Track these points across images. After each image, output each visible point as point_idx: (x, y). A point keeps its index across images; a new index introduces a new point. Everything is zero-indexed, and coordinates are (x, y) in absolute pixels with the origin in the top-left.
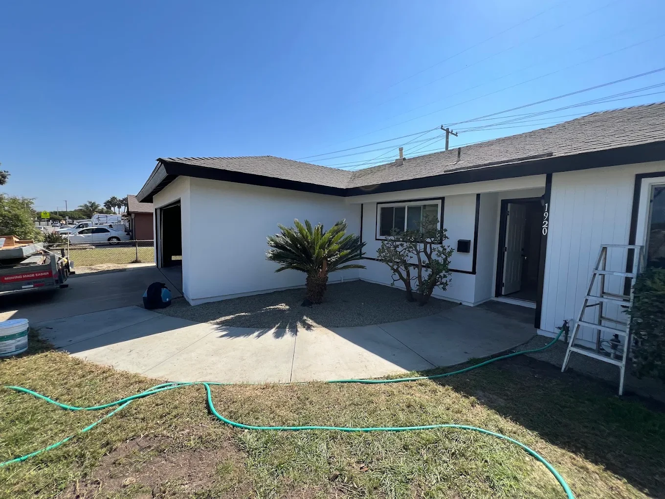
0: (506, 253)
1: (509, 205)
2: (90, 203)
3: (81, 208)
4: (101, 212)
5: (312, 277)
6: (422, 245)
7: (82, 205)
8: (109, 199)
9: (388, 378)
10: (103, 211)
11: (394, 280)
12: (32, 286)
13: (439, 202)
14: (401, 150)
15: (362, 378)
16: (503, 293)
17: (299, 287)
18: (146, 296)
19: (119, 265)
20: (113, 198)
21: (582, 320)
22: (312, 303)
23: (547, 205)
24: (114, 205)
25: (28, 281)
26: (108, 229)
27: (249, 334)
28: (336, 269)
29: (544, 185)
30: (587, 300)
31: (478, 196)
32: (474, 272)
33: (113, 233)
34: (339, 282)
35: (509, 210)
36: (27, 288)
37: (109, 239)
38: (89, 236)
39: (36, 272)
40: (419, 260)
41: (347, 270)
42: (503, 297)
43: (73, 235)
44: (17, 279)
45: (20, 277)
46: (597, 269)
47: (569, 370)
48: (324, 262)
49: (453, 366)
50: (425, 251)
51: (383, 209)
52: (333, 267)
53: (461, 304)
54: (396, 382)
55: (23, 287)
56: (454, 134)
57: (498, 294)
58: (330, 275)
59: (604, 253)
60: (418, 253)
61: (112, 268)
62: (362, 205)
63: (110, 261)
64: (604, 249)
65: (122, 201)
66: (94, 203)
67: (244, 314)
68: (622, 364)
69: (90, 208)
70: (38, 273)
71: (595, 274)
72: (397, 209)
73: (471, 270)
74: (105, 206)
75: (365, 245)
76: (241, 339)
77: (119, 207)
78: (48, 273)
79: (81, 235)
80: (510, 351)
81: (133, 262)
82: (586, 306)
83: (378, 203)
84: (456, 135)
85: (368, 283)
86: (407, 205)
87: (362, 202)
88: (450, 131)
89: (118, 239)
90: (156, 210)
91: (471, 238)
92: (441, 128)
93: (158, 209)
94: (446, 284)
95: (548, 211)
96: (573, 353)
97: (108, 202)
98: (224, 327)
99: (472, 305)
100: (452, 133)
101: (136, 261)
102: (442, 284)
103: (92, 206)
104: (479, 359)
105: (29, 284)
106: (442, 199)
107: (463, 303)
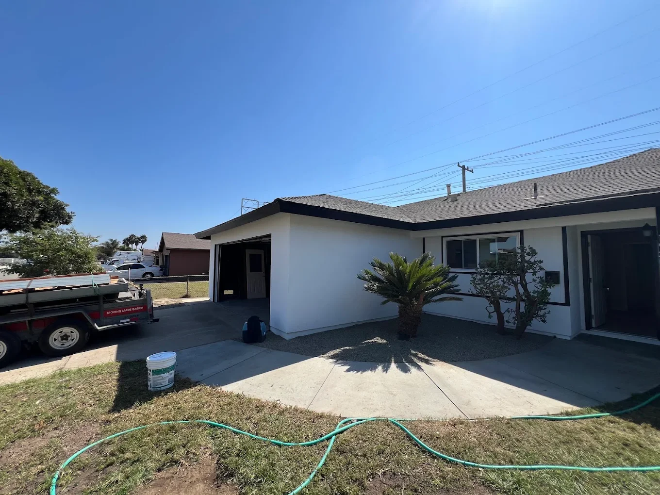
0: (591, 284)
1: (589, 236)
2: (111, 240)
3: (102, 245)
4: (122, 249)
5: (409, 309)
7: (104, 242)
8: (128, 237)
10: (124, 248)
12: (129, 320)
13: (518, 235)
14: (449, 186)
15: (542, 414)
16: (593, 326)
17: (374, 321)
18: (247, 329)
19: (174, 300)
20: (132, 235)
24: (132, 243)
25: (125, 315)
26: (144, 265)
27: (373, 368)
28: (430, 301)
31: (564, 228)
32: (567, 304)
33: (147, 269)
35: (589, 241)
36: (126, 322)
37: (144, 275)
38: (125, 272)
39: (133, 306)
42: (594, 329)
43: (112, 271)
44: (117, 313)
45: (119, 311)
48: (422, 294)
51: (448, 242)
53: (555, 337)
55: (121, 321)
56: (470, 171)
57: (589, 327)
60: (516, 284)
61: (170, 303)
62: (424, 239)
63: (165, 296)
65: (139, 239)
66: (115, 241)
67: (348, 348)
69: (111, 246)
70: (134, 307)
72: (466, 242)
73: (564, 302)
74: (123, 243)
76: (368, 374)
77: (137, 244)
78: (142, 308)
79: (119, 271)
81: (184, 297)
83: (442, 237)
84: (472, 171)
86: (478, 238)
87: (424, 236)
89: (152, 275)
90: (216, 246)
91: (561, 270)
92: (458, 165)
93: (218, 245)
94: (544, 316)
97: (127, 239)
98: (340, 361)
99: (569, 338)
100: (467, 169)
101: (187, 296)
102: (538, 316)
103: (112, 244)
105: (126, 318)
106: (521, 232)
107: (557, 336)
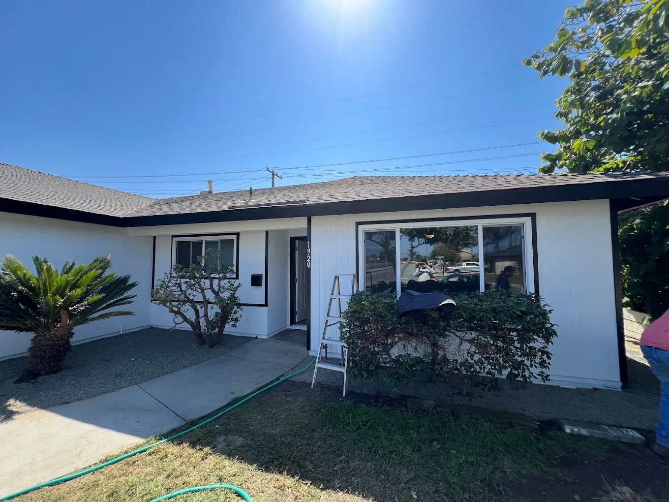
0: (297, 284)
1: (297, 241)
5: (41, 336)
6: (207, 282)
9: (106, 460)
11: (176, 324)
13: (234, 237)
16: (296, 321)
21: (325, 338)
22: (39, 375)
23: (309, 242)
29: (306, 226)
30: (327, 321)
31: (267, 232)
32: (266, 305)
34: (119, 334)
35: (297, 246)
40: (204, 297)
41: (107, 319)
42: (297, 324)
46: (332, 294)
47: (318, 384)
48: (63, 313)
49: (210, 413)
50: (212, 288)
51: (179, 243)
52: (84, 317)
53: (256, 337)
54: (113, 463)
57: (292, 322)
58: (76, 330)
59: (337, 281)
60: (203, 290)
62: (155, 238)
64: (337, 278)
68: (344, 370)
71: (331, 299)
72: (194, 243)
73: (263, 303)
75: (136, 285)
80: (278, 379)
82: (326, 326)
83: (173, 237)
84: (281, 178)
85: (162, 329)
86: (204, 239)
87: (155, 234)
88: (275, 173)
91: (263, 272)
92: (267, 170)
94: (237, 320)
95: (310, 248)
96: (319, 368)
99: (266, 337)
102: (232, 320)
104: (242, 397)
106: (238, 234)
107: (259, 337)
